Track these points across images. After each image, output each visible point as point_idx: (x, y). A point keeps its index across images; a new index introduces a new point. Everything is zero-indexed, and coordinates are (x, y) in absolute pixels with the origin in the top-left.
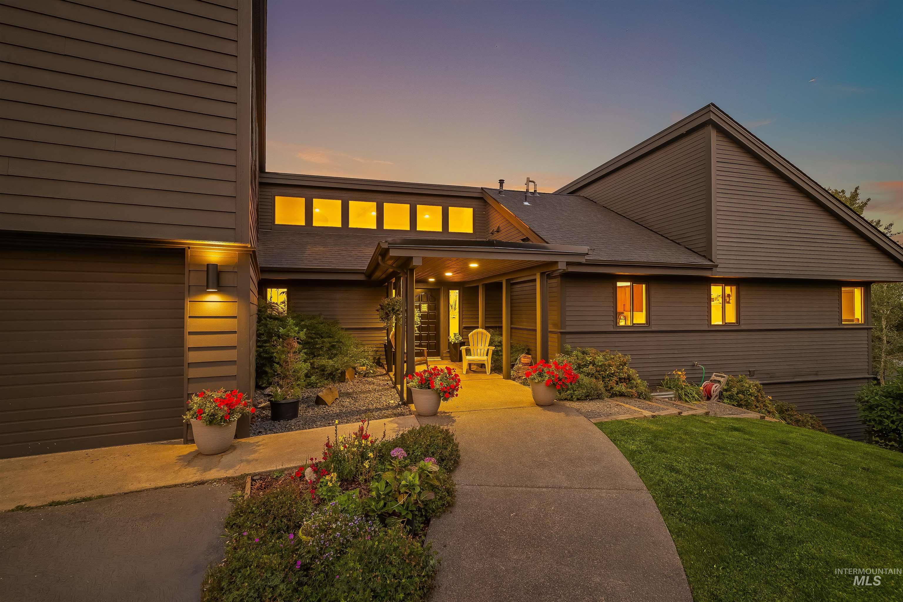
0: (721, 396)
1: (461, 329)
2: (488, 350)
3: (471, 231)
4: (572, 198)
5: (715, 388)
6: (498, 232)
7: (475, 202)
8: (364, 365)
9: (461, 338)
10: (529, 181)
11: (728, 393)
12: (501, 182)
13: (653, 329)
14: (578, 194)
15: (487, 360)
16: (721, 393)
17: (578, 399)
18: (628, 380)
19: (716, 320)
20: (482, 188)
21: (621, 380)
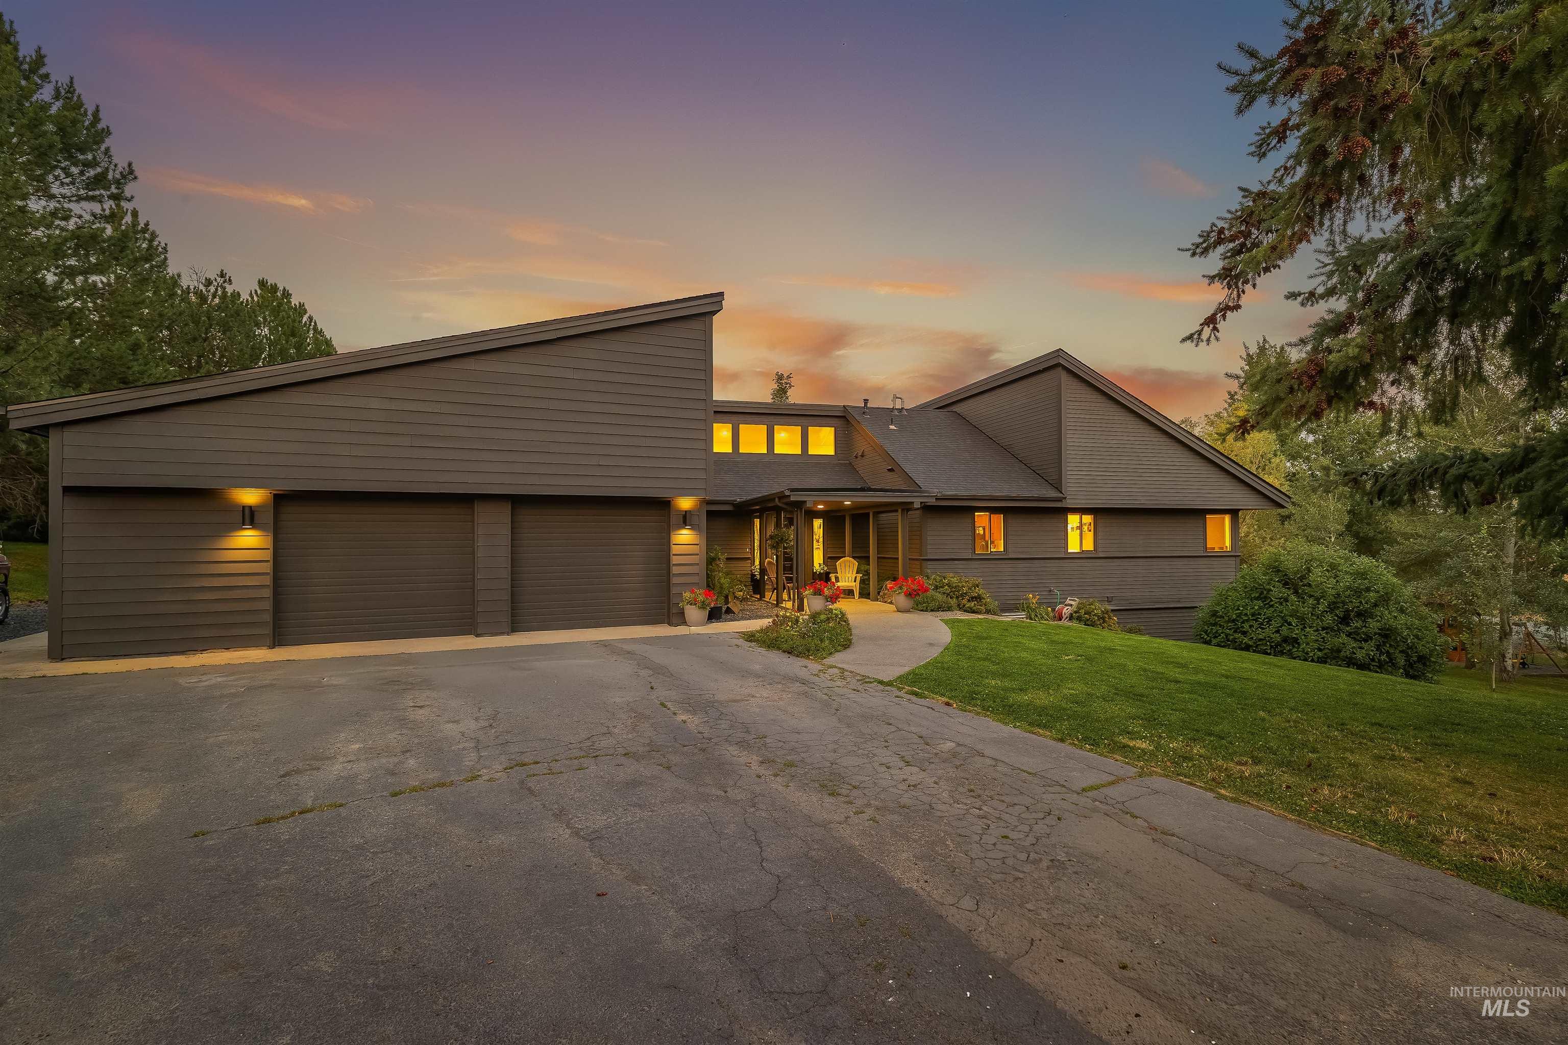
0: (1071, 618)
1: (826, 558)
2: (856, 578)
3: (832, 452)
4: (942, 414)
5: (1066, 611)
6: (862, 456)
7: (835, 421)
8: (741, 591)
9: (826, 568)
10: (896, 397)
11: (1077, 614)
12: (866, 401)
13: (1010, 556)
14: (950, 409)
15: (855, 586)
16: (1071, 615)
17: (932, 611)
18: (978, 598)
19: (1073, 547)
20: (844, 406)
21: (973, 599)
